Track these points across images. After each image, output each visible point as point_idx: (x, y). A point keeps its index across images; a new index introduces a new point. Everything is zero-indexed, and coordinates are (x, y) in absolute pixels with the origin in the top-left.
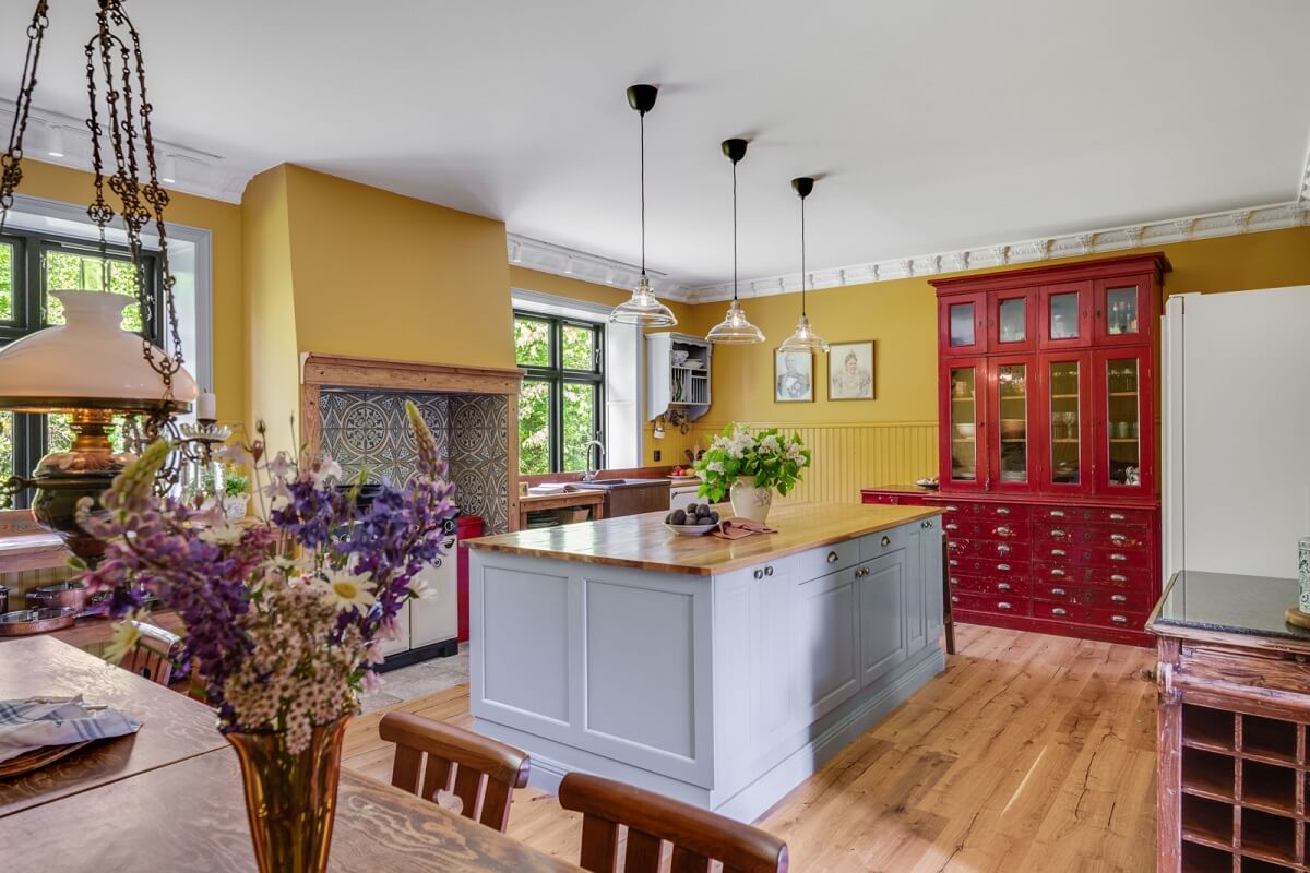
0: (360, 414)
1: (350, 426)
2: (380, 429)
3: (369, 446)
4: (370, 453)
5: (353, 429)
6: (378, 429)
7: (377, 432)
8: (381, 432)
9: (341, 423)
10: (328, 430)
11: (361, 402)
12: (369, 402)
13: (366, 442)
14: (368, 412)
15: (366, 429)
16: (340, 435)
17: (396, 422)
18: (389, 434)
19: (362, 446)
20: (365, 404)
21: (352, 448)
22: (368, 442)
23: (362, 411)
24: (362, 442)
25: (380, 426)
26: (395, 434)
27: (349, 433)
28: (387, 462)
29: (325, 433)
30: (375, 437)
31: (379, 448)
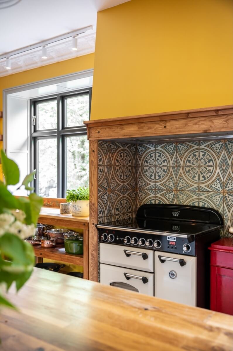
0: (195, 156)
1: (188, 164)
2: (211, 166)
3: (202, 179)
4: (202, 184)
5: (190, 166)
6: (209, 166)
7: (208, 168)
8: (211, 168)
9: (182, 163)
10: (173, 167)
11: (196, 147)
12: (203, 147)
13: (199, 176)
14: (201, 154)
15: (199, 166)
16: (181, 170)
17: (224, 160)
18: (218, 170)
19: (196, 178)
20: (199, 149)
21: (189, 180)
22: (201, 175)
23: (197, 154)
24: (197, 176)
25: (211, 163)
26: (224, 170)
27: (187, 169)
28: (217, 192)
29: (171, 169)
30: (207, 172)
31: (209, 180)
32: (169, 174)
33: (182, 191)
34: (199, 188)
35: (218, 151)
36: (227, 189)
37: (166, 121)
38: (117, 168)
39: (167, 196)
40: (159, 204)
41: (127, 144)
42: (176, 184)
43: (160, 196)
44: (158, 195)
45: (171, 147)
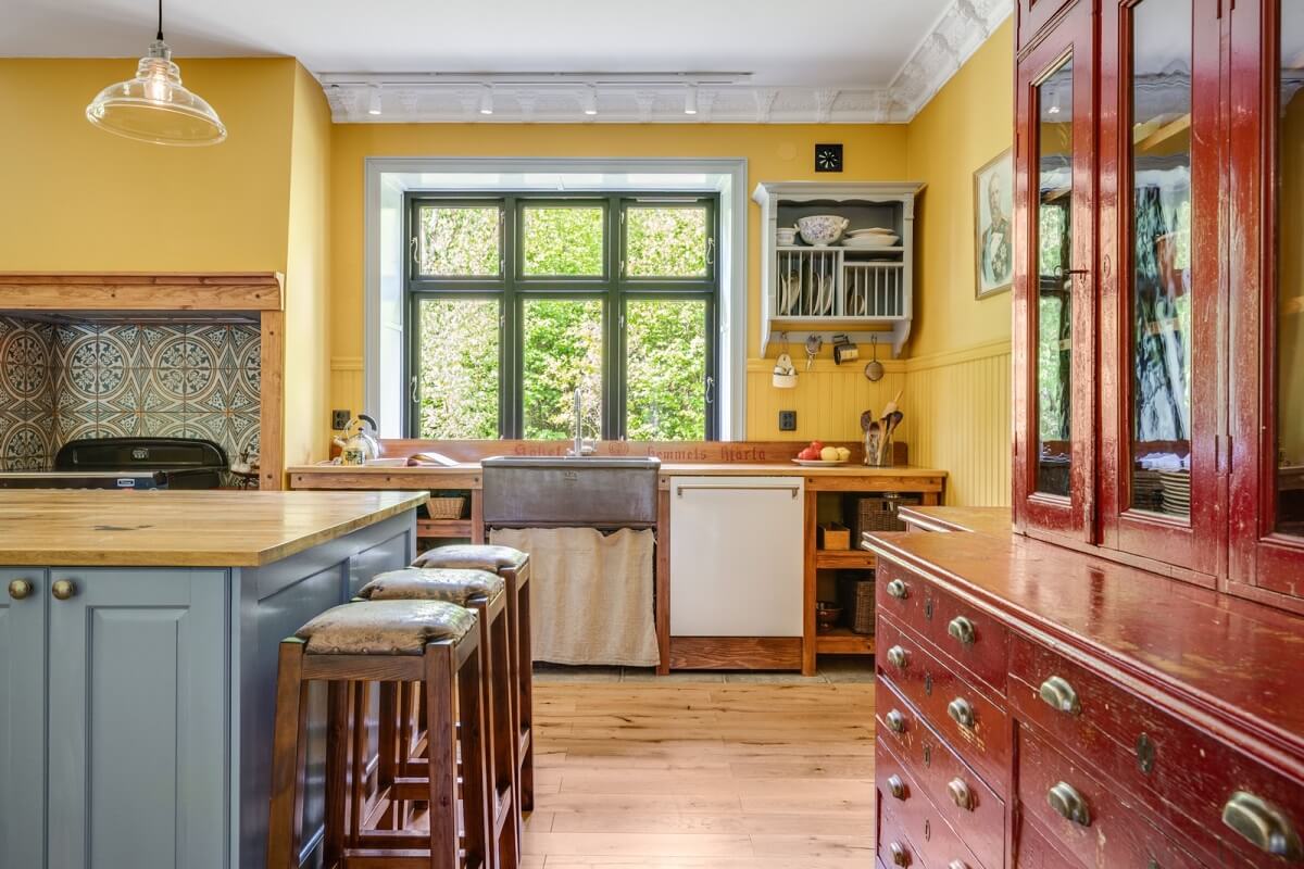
0: (178, 350)
1: (164, 365)
2: (207, 369)
3: (189, 390)
4: (191, 398)
5: (168, 369)
6: (202, 369)
7: (201, 372)
8: (207, 373)
9: (152, 363)
10: (134, 370)
11: (179, 335)
12: (191, 335)
13: (185, 385)
14: (189, 347)
15: (185, 369)
16: (151, 376)
17: (229, 359)
18: (218, 376)
19: (180, 390)
20: (184, 338)
21: (166, 392)
22: (189, 385)
23: (181, 347)
24: (181, 385)
25: (206, 364)
26: (228, 376)
27: (163, 373)
28: (218, 411)
29: (131, 374)
30: (199, 378)
31: (203, 393)
32: (127, 383)
33: (152, 412)
34: (185, 408)
35: (218, 343)
36: (234, 407)
37: (115, 286)
38: (10, 367)
39: (123, 422)
40: (105, 439)
41: (34, 322)
42: (141, 402)
43: (108, 424)
44: (104, 422)
45: (131, 334)
